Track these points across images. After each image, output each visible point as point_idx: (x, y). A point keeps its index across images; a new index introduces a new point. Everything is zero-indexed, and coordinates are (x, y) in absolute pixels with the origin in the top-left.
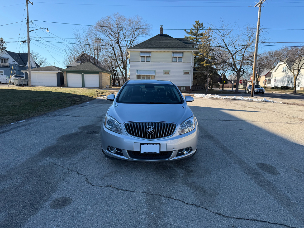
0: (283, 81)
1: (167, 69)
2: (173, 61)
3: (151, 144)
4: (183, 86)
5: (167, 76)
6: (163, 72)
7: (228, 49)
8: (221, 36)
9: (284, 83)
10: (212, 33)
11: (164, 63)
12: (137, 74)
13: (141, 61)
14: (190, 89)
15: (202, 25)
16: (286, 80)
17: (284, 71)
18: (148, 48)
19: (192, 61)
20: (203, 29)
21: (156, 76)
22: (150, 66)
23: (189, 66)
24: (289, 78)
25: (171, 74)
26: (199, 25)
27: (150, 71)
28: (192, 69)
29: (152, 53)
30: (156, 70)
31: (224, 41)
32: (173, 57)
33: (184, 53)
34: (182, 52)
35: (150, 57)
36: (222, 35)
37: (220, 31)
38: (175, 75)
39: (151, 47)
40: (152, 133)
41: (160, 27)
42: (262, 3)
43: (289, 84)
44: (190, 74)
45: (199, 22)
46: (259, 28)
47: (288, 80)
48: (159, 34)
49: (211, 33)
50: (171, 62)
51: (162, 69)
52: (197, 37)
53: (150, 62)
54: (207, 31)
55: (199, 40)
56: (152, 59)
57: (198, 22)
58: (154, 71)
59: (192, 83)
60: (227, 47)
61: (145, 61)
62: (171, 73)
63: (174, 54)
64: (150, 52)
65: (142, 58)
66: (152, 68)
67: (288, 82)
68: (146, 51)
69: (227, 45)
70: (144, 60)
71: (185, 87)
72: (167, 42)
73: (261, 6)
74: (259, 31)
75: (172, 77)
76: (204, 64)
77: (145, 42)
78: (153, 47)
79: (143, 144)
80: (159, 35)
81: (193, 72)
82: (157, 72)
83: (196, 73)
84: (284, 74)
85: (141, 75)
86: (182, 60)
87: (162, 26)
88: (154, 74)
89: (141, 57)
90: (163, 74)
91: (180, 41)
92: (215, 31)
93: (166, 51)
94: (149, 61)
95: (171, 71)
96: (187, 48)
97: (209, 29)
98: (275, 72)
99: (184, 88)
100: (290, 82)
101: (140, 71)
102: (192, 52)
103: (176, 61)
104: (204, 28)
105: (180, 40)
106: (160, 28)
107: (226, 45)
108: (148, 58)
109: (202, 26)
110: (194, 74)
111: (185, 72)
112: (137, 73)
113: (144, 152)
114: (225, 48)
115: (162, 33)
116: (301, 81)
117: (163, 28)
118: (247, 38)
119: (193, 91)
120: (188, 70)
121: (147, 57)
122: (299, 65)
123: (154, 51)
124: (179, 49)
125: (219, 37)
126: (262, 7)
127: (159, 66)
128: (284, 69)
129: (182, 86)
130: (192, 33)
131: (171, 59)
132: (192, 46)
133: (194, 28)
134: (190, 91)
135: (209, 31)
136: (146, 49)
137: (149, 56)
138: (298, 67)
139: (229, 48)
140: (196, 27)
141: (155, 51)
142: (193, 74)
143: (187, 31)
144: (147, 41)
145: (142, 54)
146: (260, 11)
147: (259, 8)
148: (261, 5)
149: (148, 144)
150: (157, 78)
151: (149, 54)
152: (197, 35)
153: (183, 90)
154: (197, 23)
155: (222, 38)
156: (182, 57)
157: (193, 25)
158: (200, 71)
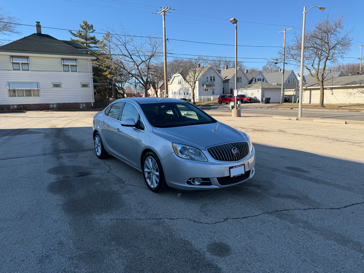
0: (180, 93)
1: (57, 81)
2: (64, 70)
3: (238, 166)
4: (82, 102)
5: (58, 90)
6: (51, 84)
7: (133, 59)
8: (123, 43)
9: (181, 96)
10: (112, 38)
11: (51, 72)
12: (9, 88)
13: (13, 70)
14: (92, 105)
15: (92, 26)
16: (182, 92)
17: (180, 83)
18: (22, 51)
19: (89, 71)
20: (94, 32)
21: (41, 91)
22: (30, 76)
23: (87, 77)
24: (185, 90)
25: (63, 88)
26: (88, 27)
27: (31, 83)
28: (91, 80)
29: (30, 58)
30: (40, 83)
31: (127, 50)
32: (64, 65)
33: (78, 61)
34: (76, 60)
35: (28, 64)
36: (124, 41)
37: (121, 36)
38: (69, 89)
39: (28, 50)
40: (237, 154)
41: (36, 23)
42: (165, 11)
43: (185, 96)
44: (90, 87)
45: (88, 23)
46: (165, 38)
47: (184, 92)
48: (36, 32)
49: (110, 38)
50: (62, 71)
51: (50, 80)
52: (86, 40)
53: (29, 70)
54: (105, 36)
55: (91, 45)
56: (31, 67)
57: (86, 22)
58: (37, 83)
59: (94, 98)
60: (131, 56)
61: (20, 70)
62: (63, 85)
63: (65, 61)
64: (27, 57)
65: (14, 65)
66: (32, 79)
67: (184, 94)
68: (20, 55)
69: (131, 54)
70: (18, 68)
71: (85, 103)
72: (51, 45)
73: (164, 15)
74: (165, 41)
75: (65, 90)
76: (107, 75)
77: (14, 42)
78: (30, 50)
79: (232, 167)
80: (35, 34)
81: (93, 85)
82: (41, 85)
83: (98, 86)
84: (179, 87)
85: (16, 89)
86: (76, 69)
87: (38, 23)
88: (38, 88)
89: (13, 63)
90: (51, 88)
91: (69, 45)
92: (116, 36)
93: (52, 57)
94: (27, 69)
95: (62, 83)
96: (82, 55)
97: (107, 33)
98: (171, 84)
99: (84, 105)
100: (186, 94)
101: (13, 83)
102: (89, 59)
103: (68, 70)
104: (95, 30)
105: (68, 43)
106: (36, 25)
107: (129, 54)
108: (25, 65)
109: (92, 29)
110: (95, 87)
111: (82, 85)
112: (9, 86)
113: (233, 176)
114: (129, 57)
115: (41, 32)
116: (196, 93)
117: (40, 25)
118: (150, 48)
119: (95, 108)
120: (86, 81)
121: (22, 64)
122: (194, 77)
123: (33, 56)
124: (70, 55)
125: (121, 44)
126: (166, 16)
127: (45, 76)
128: (179, 81)
129: (80, 103)
130: (80, 36)
131: (61, 68)
132: (85, 52)
133: (81, 30)
134: (92, 108)
135: (108, 35)
136: (21, 53)
137: (26, 62)
138: (194, 80)
139: (133, 57)
140: (84, 29)
141: (35, 56)
142: (93, 86)
143: (72, 32)
144: (18, 40)
145: (14, 59)
146: (165, 20)
147: (163, 16)
148: (164, 13)
149: (236, 167)
150: (43, 93)
151: (26, 60)
152: (86, 39)
153: (83, 107)
154: (86, 24)
155: (124, 45)
156: (76, 66)
157: (80, 25)
158: (102, 84)
